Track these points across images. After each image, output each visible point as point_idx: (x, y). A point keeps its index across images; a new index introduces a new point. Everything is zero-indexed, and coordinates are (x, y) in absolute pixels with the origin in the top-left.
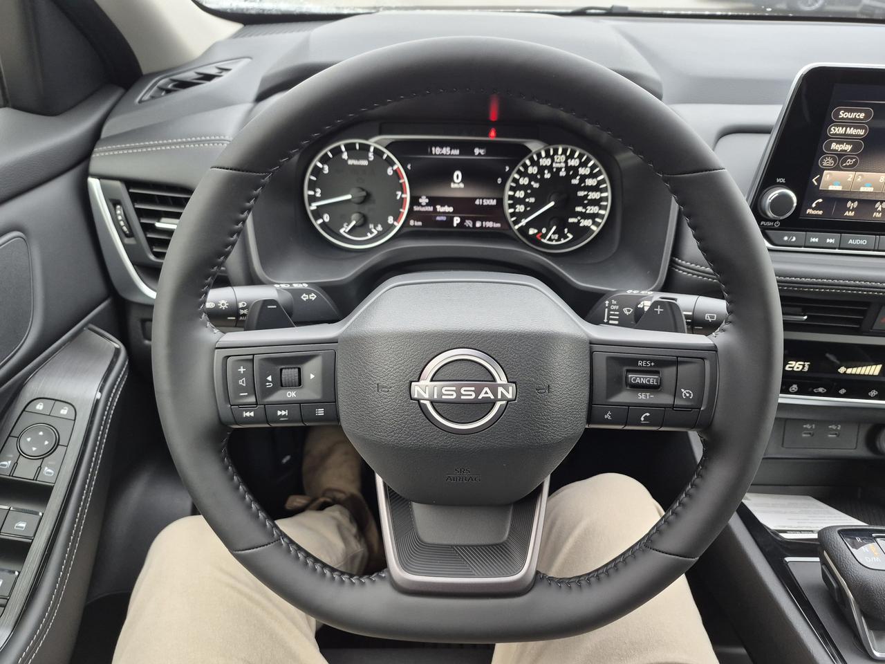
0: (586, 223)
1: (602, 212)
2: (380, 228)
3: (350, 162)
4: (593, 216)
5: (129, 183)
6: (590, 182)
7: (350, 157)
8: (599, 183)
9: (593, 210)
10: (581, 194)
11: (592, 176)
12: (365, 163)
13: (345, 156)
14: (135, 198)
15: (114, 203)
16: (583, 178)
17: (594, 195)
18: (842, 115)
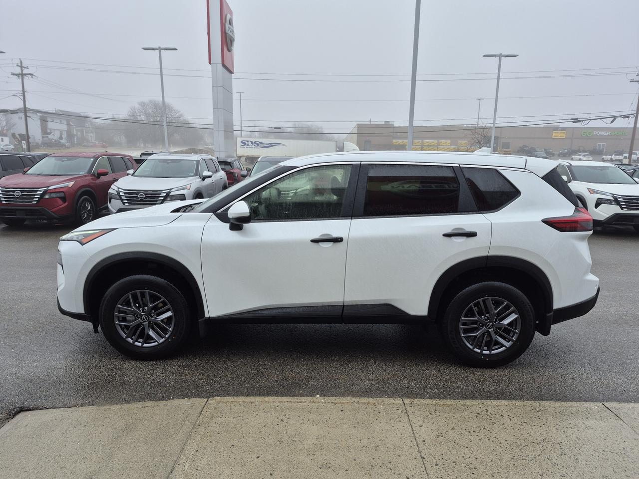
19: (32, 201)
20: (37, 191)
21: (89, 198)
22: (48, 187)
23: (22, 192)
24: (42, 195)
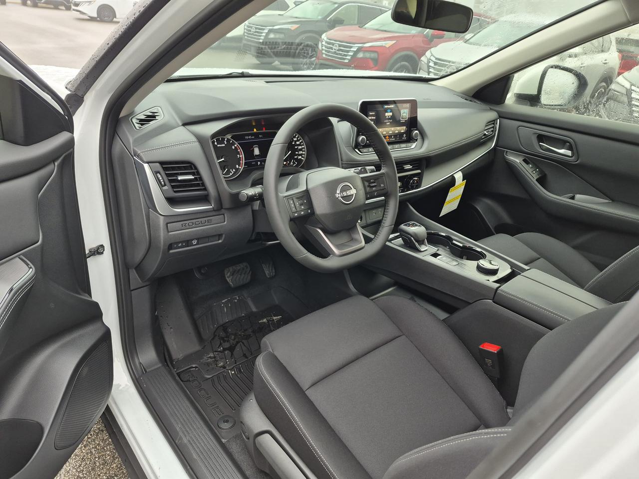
0: (300, 157)
1: (304, 153)
2: (234, 170)
3: (218, 146)
4: (301, 155)
5: (162, 163)
6: (298, 143)
7: (218, 144)
8: (300, 143)
9: (300, 152)
10: (296, 147)
11: (298, 141)
12: (224, 145)
13: (216, 143)
14: (165, 169)
15: (155, 173)
16: (295, 141)
17: (300, 147)
18: (370, 113)
19: (344, 59)
20: (351, 47)
21: (410, 67)
22: (364, 43)
23: (340, 46)
24: (356, 53)
